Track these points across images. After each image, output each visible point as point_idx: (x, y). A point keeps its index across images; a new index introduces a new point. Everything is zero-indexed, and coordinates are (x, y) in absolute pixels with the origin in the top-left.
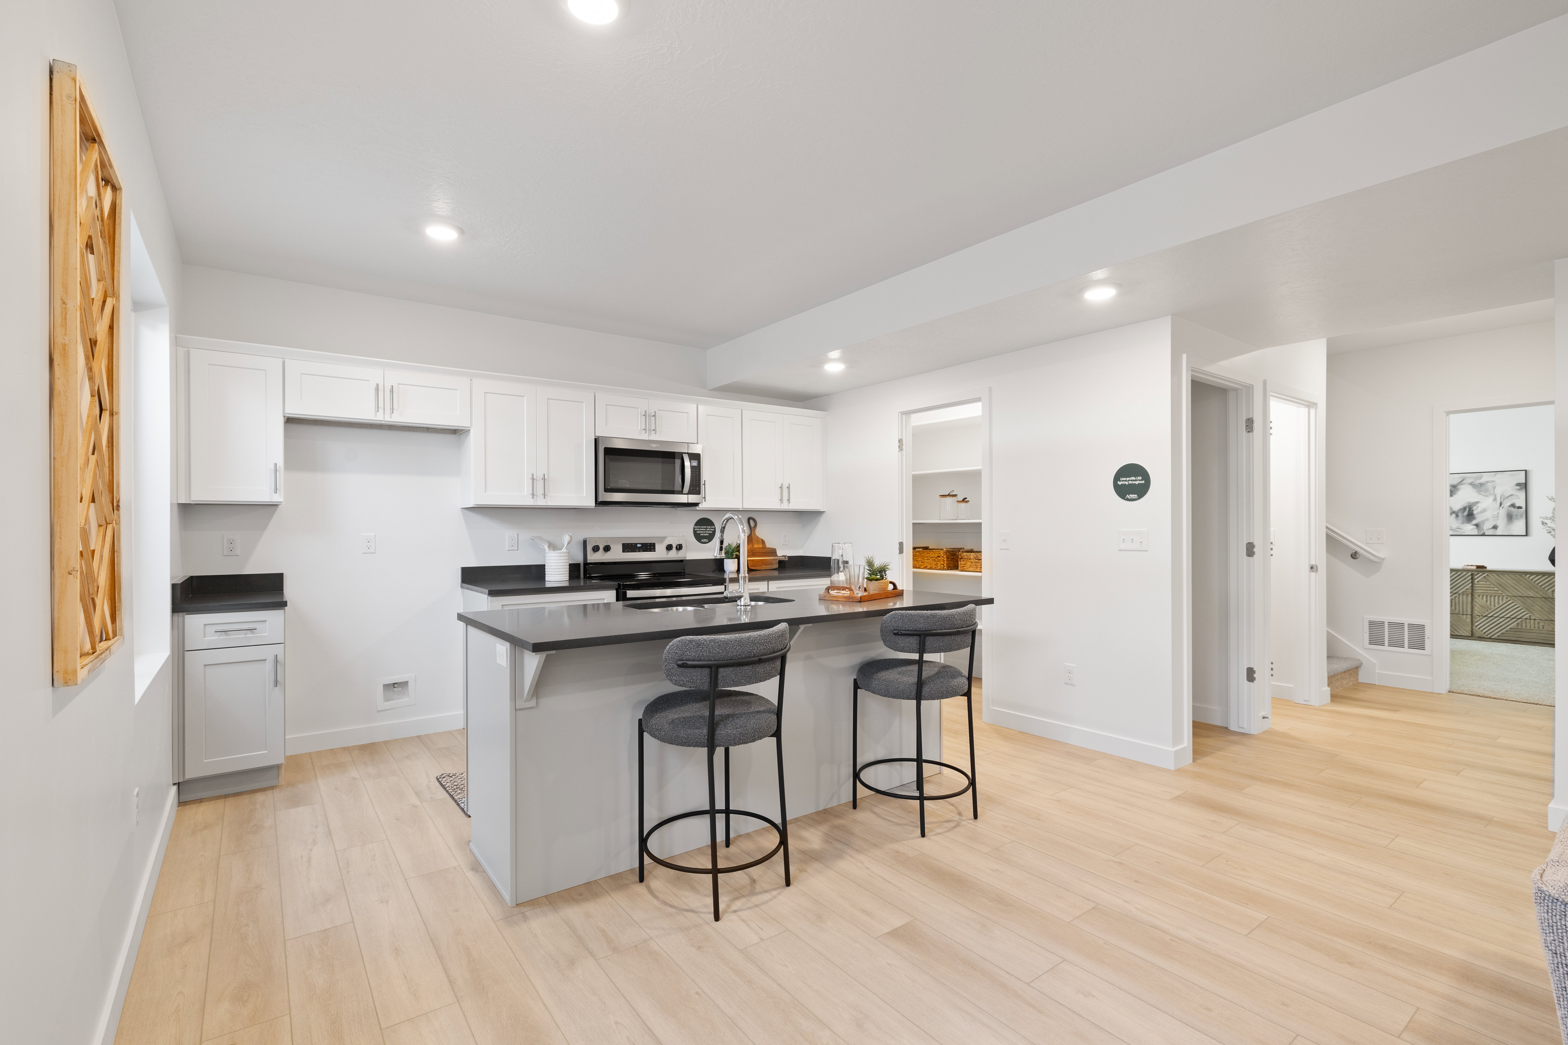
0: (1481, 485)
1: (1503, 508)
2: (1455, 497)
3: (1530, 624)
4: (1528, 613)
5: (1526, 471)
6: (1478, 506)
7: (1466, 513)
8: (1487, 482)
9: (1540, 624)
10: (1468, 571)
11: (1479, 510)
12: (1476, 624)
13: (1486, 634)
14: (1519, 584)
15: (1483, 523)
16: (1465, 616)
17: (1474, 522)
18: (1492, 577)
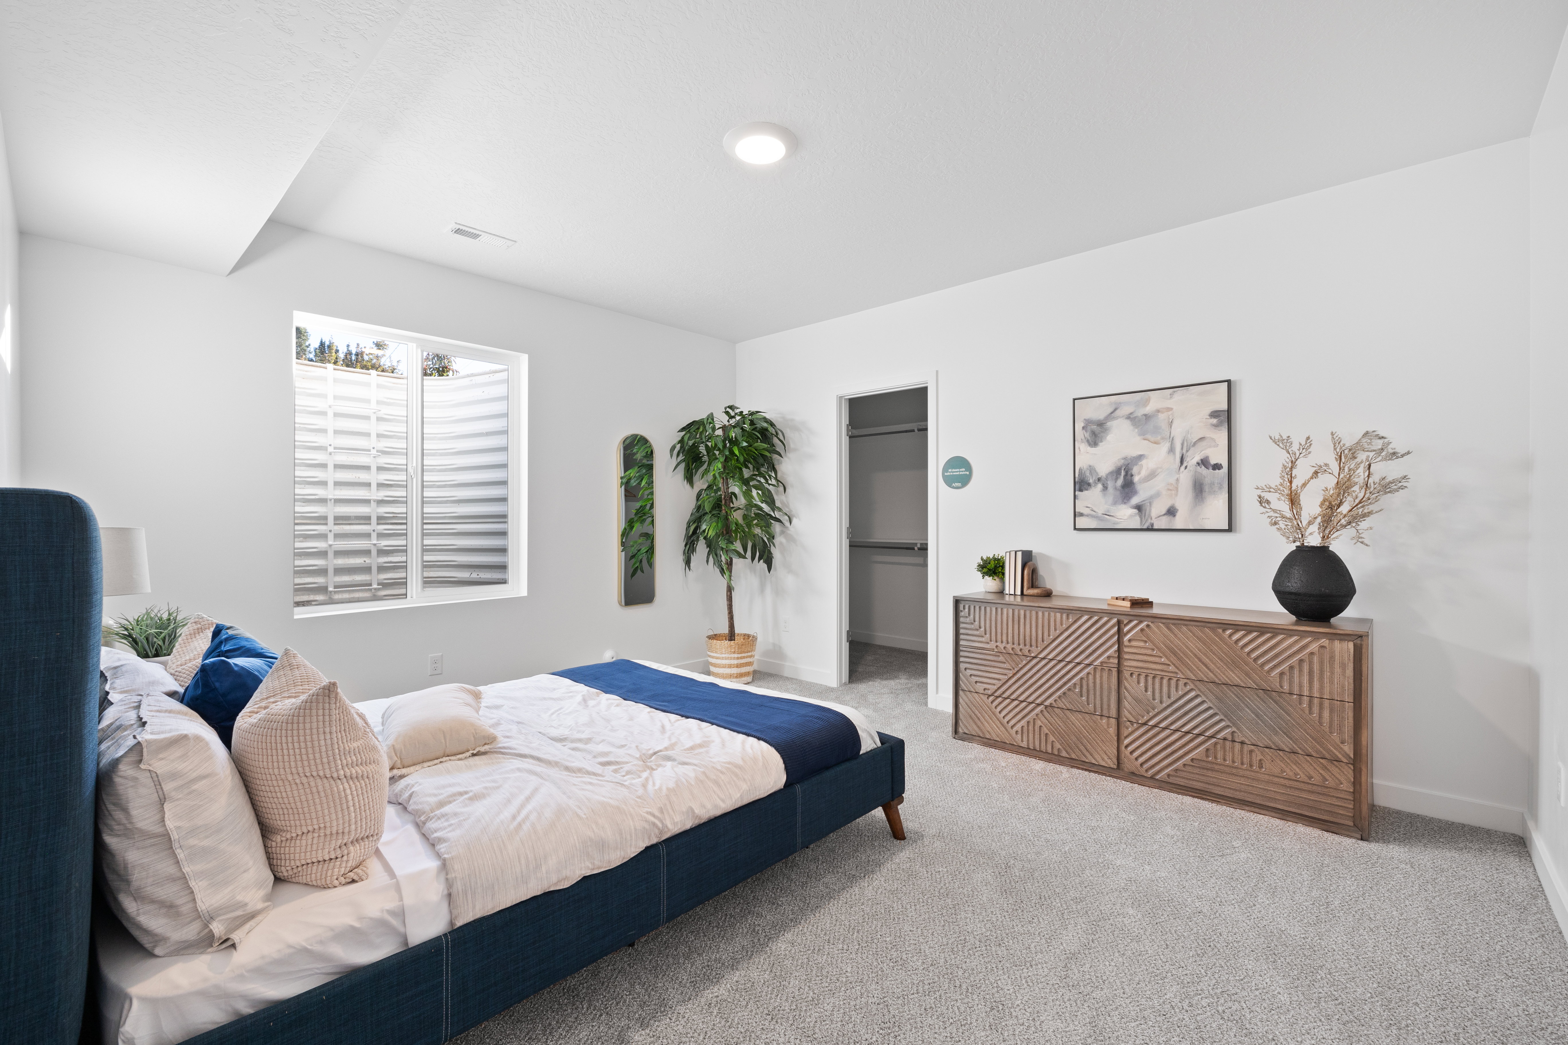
0: (1147, 417)
1: (1186, 467)
2: (1102, 446)
3: (1233, 754)
4: (1228, 726)
5: (1229, 382)
6: (1142, 466)
7: (1120, 481)
8: (1158, 411)
9: (1254, 755)
10: (1111, 614)
11: (1144, 473)
12: (1126, 742)
13: (1146, 766)
14: (1211, 650)
15: (1150, 503)
16: (1105, 721)
17: (1135, 500)
18: (1158, 631)
